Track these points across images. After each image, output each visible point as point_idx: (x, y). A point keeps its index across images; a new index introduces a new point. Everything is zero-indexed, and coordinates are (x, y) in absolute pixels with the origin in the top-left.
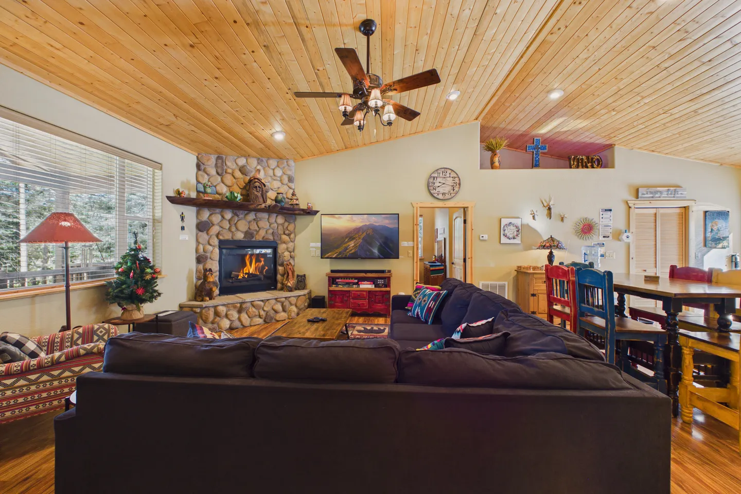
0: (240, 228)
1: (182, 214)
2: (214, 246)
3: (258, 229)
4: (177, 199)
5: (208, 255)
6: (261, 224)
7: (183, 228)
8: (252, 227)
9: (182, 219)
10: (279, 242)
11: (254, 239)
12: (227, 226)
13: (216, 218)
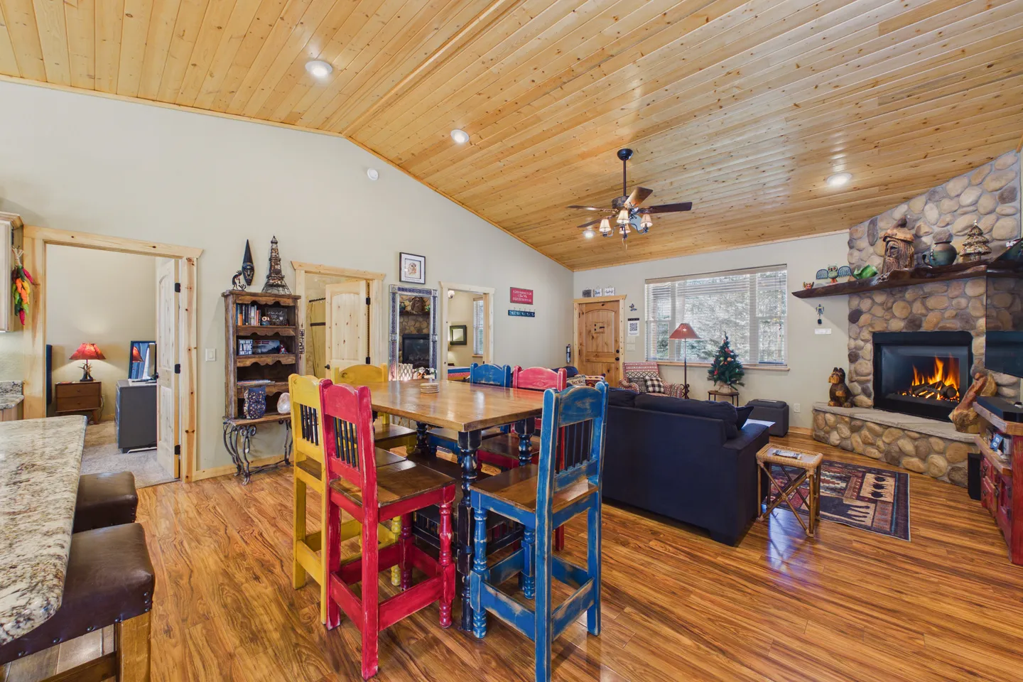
0: (897, 314)
1: (820, 306)
2: (866, 341)
3: (924, 311)
4: (808, 293)
5: (861, 353)
6: (931, 302)
7: (820, 322)
8: (914, 311)
9: (820, 311)
10: (973, 333)
11: (922, 330)
12: (879, 311)
13: (865, 304)
